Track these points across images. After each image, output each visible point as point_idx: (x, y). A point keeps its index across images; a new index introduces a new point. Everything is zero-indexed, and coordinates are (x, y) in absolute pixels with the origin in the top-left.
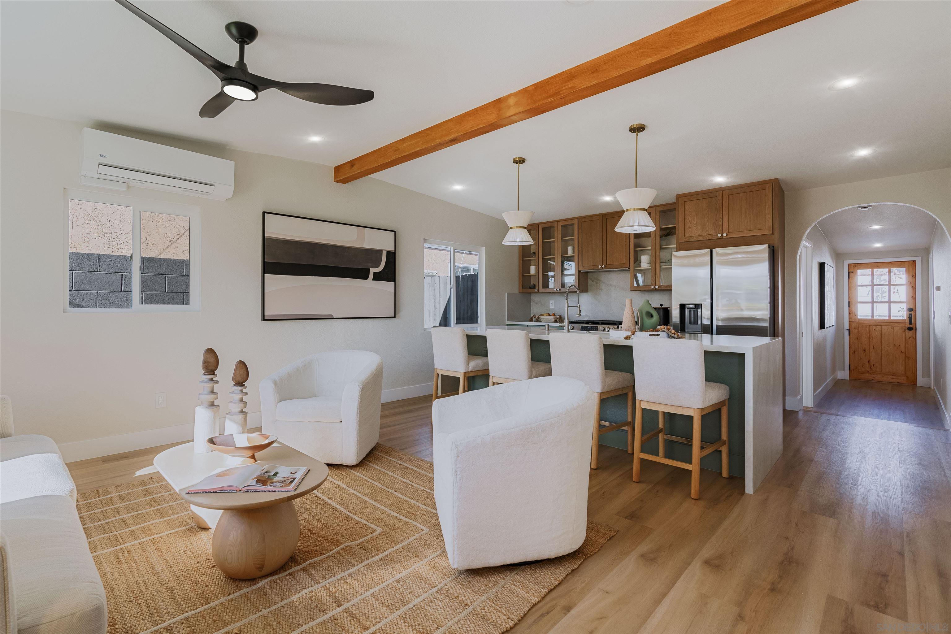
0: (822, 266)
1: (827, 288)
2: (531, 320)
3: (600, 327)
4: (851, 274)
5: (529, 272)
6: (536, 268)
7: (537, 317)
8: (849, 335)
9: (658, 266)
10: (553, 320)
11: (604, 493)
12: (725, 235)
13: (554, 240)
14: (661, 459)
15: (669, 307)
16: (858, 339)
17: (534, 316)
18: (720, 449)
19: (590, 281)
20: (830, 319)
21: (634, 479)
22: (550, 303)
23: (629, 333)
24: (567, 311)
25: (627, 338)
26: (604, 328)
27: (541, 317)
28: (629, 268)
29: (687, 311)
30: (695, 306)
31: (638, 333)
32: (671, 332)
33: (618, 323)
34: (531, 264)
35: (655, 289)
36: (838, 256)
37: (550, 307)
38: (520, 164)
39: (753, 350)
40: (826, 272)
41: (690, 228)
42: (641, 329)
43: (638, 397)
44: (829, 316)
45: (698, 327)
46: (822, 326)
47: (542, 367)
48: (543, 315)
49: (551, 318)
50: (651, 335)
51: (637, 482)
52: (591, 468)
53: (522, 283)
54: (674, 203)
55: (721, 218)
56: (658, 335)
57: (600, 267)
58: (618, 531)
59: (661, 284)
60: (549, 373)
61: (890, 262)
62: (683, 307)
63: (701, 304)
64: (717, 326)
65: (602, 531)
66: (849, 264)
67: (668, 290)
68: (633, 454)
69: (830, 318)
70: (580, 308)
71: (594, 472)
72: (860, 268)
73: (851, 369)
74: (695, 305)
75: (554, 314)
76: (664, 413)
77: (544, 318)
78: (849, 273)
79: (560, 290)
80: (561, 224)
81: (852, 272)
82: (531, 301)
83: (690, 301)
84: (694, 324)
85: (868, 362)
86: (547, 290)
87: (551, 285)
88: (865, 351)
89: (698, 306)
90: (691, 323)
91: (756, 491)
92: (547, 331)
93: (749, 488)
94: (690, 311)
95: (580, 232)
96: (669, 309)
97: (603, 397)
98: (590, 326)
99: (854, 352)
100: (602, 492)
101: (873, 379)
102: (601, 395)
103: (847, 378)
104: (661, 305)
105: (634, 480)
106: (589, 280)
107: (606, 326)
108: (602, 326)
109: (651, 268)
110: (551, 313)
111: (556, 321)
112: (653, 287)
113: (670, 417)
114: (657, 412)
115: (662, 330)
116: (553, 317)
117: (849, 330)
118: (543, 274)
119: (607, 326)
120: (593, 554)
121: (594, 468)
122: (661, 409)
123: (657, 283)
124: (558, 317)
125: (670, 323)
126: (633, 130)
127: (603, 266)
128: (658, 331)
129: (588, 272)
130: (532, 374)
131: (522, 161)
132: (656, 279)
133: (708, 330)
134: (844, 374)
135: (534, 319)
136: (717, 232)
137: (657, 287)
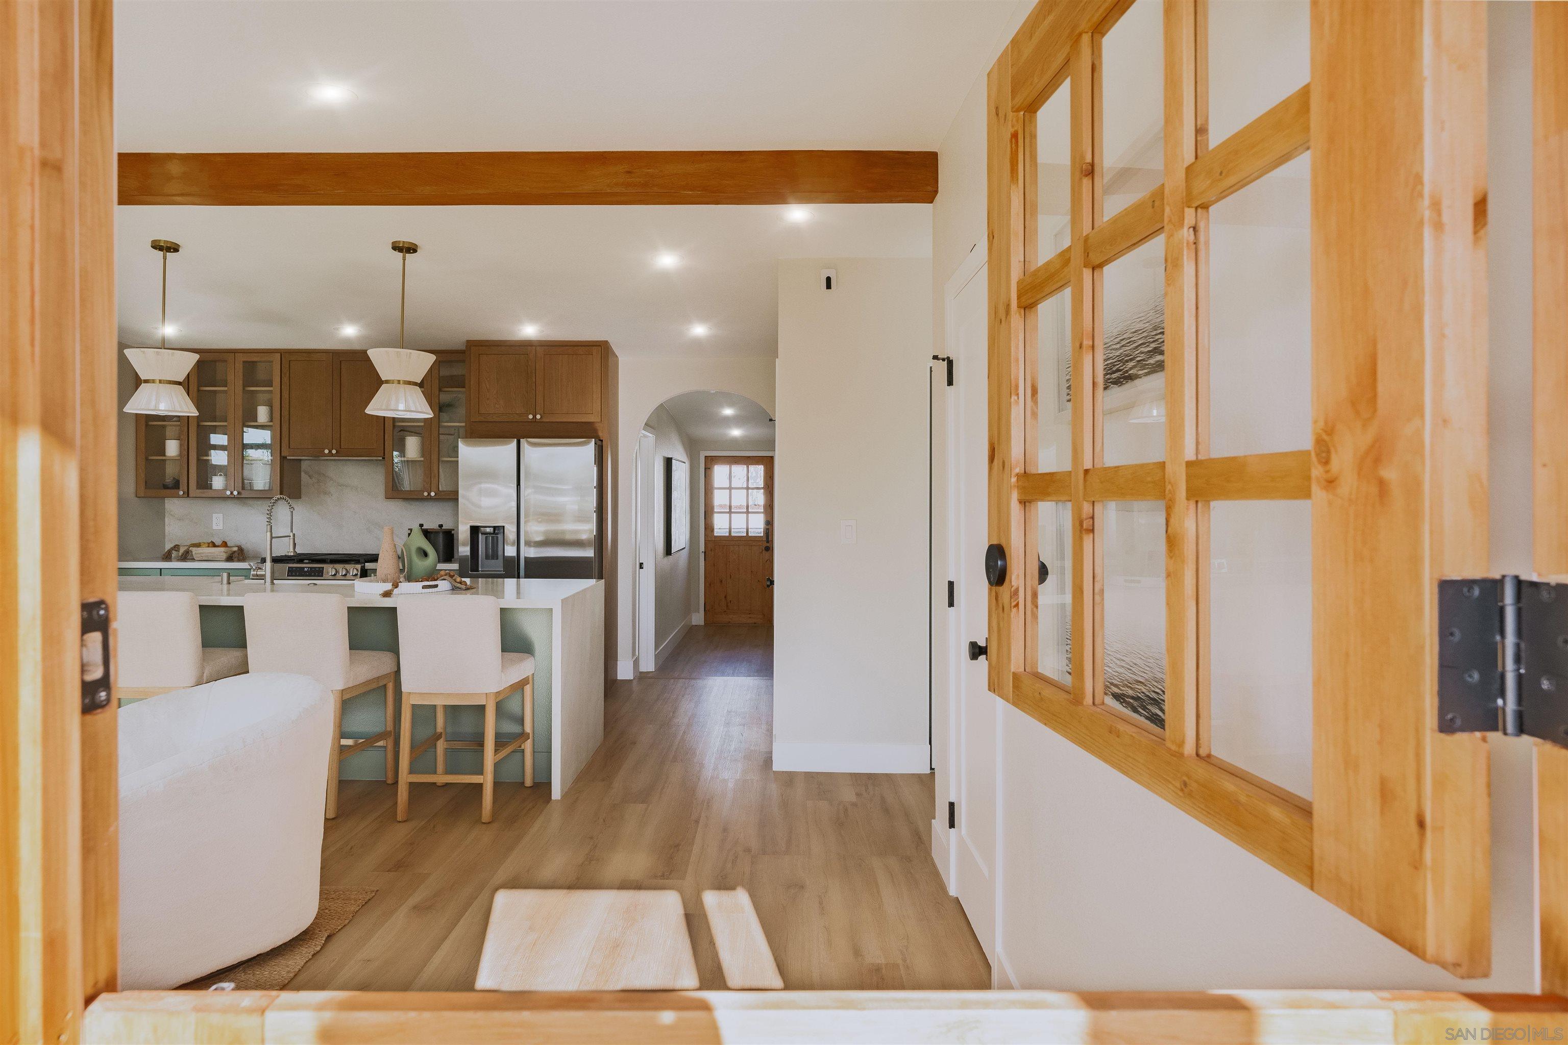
0: (668, 462)
1: (675, 495)
2: (167, 557)
3: (329, 569)
4: (708, 470)
5: (162, 451)
6: (181, 445)
7: (182, 550)
8: (705, 560)
9: (434, 457)
10: (224, 556)
11: (351, 849)
12: (538, 417)
13: (226, 389)
14: (441, 779)
15: (454, 530)
16: (714, 565)
17: (176, 548)
18: (522, 748)
19: (304, 477)
20: (681, 538)
21: (399, 818)
22: (214, 518)
23: (388, 586)
24: (269, 547)
25: (387, 594)
26: (336, 569)
27: (194, 550)
28: (384, 458)
29: (481, 538)
30: (494, 530)
31: (405, 587)
32: (455, 581)
33: (362, 560)
34: (167, 433)
35: (429, 497)
36: (692, 446)
37: (215, 527)
38: (167, 251)
39: (562, 603)
40: (674, 471)
41: (488, 399)
42: (409, 579)
43: (405, 688)
44: (677, 535)
45: (497, 566)
46: (668, 551)
47: (229, 657)
48: (198, 545)
49: (220, 552)
50: (424, 587)
51: (405, 821)
52: (326, 819)
53: (143, 476)
54: (462, 352)
55: (533, 389)
56: (436, 586)
57: (326, 451)
58: (377, 891)
59: (440, 489)
60: (243, 669)
61: (749, 457)
62: (475, 530)
63: (504, 527)
64: (526, 558)
65: (353, 897)
66: (705, 456)
67: (451, 497)
68: (396, 783)
69: (679, 538)
70: (294, 539)
71: (331, 824)
72: (717, 463)
73: (706, 609)
74: (495, 528)
75: (225, 544)
76: (445, 707)
77: (201, 551)
78: (705, 469)
79: (239, 493)
80: (241, 358)
81: (709, 468)
82: (167, 515)
83: (486, 520)
84: (493, 558)
85: (725, 597)
86: (208, 493)
87: (218, 482)
88: (721, 581)
89: (498, 530)
90: (487, 557)
91: (565, 795)
92: (225, 586)
93: (556, 792)
94: (486, 537)
95: (285, 380)
96: (453, 532)
97: (346, 697)
98: (306, 566)
99: (710, 585)
100: (349, 847)
101: (730, 620)
102: (342, 693)
103: (702, 623)
104: (441, 526)
105: (398, 820)
106: (303, 474)
107: (339, 567)
108: (332, 566)
109: (422, 459)
110: (218, 542)
111: (230, 559)
112: (426, 494)
113: (454, 711)
114: (435, 707)
115: (442, 578)
116: (223, 549)
117: (705, 552)
118: (198, 460)
119: (342, 566)
120: (342, 928)
121: (331, 817)
122: (439, 702)
123: (434, 486)
124: (236, 549)
125: (456, 556)
126: (397, 247)
127: (334, 452)
128: (436, 580)
129: (300, 460)
130: (203, 673)
131: (174, 249)
132: (432, 479)
133: (512, 568)
134: (698, 618)
135: (174, 554)
136: (527, 411)
137: (433, 494)
